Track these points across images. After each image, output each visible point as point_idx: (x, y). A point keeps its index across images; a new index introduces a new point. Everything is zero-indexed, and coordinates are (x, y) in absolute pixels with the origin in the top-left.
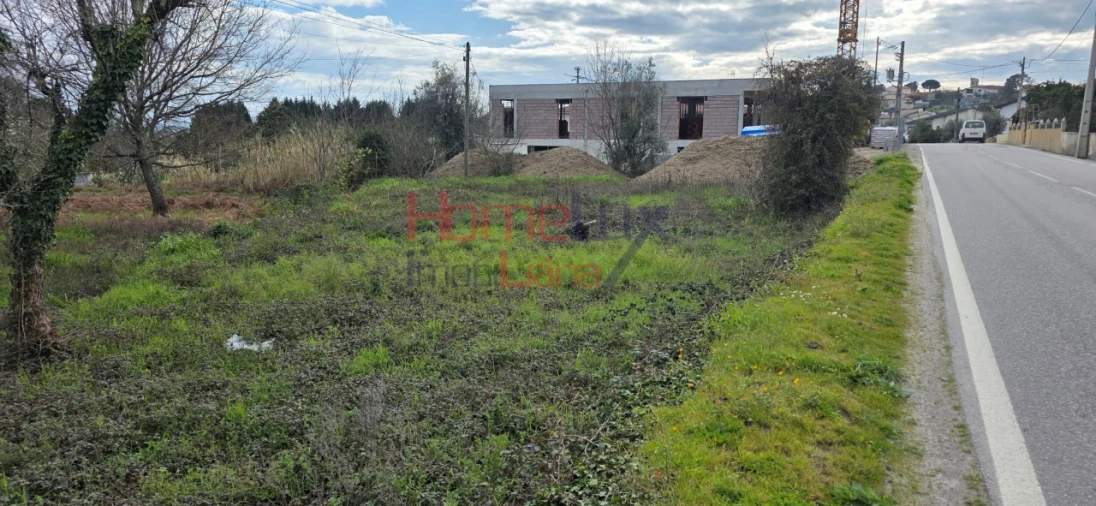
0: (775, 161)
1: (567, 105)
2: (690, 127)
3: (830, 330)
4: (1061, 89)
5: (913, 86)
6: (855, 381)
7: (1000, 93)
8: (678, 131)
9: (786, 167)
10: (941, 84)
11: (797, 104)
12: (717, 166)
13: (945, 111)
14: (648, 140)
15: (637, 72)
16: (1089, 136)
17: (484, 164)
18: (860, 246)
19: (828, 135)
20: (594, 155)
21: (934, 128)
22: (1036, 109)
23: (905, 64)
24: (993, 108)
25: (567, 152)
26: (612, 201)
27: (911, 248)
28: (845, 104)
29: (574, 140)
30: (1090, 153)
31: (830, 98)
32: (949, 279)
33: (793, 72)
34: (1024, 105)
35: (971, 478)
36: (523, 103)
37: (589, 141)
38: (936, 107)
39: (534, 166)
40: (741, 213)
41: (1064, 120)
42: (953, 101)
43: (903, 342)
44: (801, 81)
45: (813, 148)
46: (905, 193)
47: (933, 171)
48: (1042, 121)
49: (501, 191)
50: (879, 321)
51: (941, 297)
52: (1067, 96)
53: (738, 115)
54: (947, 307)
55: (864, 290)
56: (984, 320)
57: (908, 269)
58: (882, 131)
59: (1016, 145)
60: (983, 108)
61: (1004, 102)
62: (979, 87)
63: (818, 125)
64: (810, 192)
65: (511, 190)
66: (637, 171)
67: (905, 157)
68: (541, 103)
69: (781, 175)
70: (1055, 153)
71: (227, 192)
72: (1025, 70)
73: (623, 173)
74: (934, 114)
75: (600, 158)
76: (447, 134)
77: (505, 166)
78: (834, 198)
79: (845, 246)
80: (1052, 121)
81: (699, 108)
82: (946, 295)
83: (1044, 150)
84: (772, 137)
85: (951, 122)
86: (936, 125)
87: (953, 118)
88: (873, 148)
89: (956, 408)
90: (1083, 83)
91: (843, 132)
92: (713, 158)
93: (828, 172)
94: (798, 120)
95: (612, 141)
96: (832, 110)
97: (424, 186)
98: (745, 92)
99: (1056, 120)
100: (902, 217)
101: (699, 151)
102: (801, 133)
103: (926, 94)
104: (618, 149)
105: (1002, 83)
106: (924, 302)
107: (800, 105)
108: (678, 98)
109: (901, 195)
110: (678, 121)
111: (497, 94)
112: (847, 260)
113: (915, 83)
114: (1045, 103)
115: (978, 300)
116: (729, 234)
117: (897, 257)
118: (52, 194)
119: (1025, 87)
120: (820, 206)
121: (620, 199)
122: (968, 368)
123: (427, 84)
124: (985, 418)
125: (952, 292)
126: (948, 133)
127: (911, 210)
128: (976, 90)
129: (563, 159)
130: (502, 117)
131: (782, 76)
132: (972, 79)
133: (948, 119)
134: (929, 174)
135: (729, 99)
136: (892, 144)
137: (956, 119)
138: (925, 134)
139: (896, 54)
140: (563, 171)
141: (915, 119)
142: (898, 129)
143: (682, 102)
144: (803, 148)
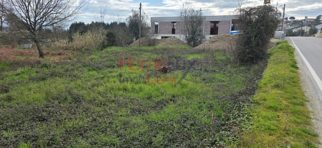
0: (240, 44)
1: (175, 24)
2: (214, 31)
5: (287, 19)
7: (314, 21)
8: (210, 32)
9: (244, 46)
10: (295, 18)
11: (249, 23)
12: (221, 44)
13: (297, 26)
14: (199, 35)
15: (196, 13)
17: (146, 42)
19: (261, 35)
20: (182, 40)
21: (294, 32)
23: (285, 11)
24: (313, 26)
28: (268, 23)
29: (177, 35)
31: (262, 21)
33: (248, 11)
36: (161, 23)
37: (181, 35)
38: (293, 25)
39: (162, 43)
40: (227, 62)
42: (300, 23)
44: (251, 14)
45: (255, 39)
46: (292, 58)
47: (299, 48)
53: (230, 27)
58: (278, 33)
60: (309, 26)
61: (316, 24)
62: (308, 19)
63: (257, 31)
64: (253, 56)
66: (195, 45)
67: (286, 42)
68: (167, 23)
69: (242, 49)
71: (68, 50)
73: (191, 46)
74: (293, 27)
75: (184, 41)
76: (136, 32)
77: (153, 43)
78: (262, 58)
81: (217, 25)
84: (240, 35)
86: (294, 31)
87: (300, 28)
88: (275, 38)
91: (267, 34)
92: (220, 41)
93: (260, 48)
94: (250, 29)
95: (188, 35)
96: (263, 26)
98: (232, 20)
101: (215, 39)
102: (251, 34)
103: (291, 21)
104: (189, 38)
105: (315, 18)
107: (251, 23)
108: (210, 21)
110: (210, 29)
111: (153, 20)
116: (222, 71)
120: (257, 61)
126: (298, 33)
128: (306, 20)
129: (171, 41)
130: (154, 27)
131: (244, 13)
132: (305, 17)
133: (298, 29)
134: (297, 49)
135: (227, 22)
136: (281, 37)
137: (301, 29)
138: (290, 34)
139: (283, 8)
140: (171, 45)
141: (287, 29)
142: (283, 32)
143: (211, 23)
144: (251, 39)
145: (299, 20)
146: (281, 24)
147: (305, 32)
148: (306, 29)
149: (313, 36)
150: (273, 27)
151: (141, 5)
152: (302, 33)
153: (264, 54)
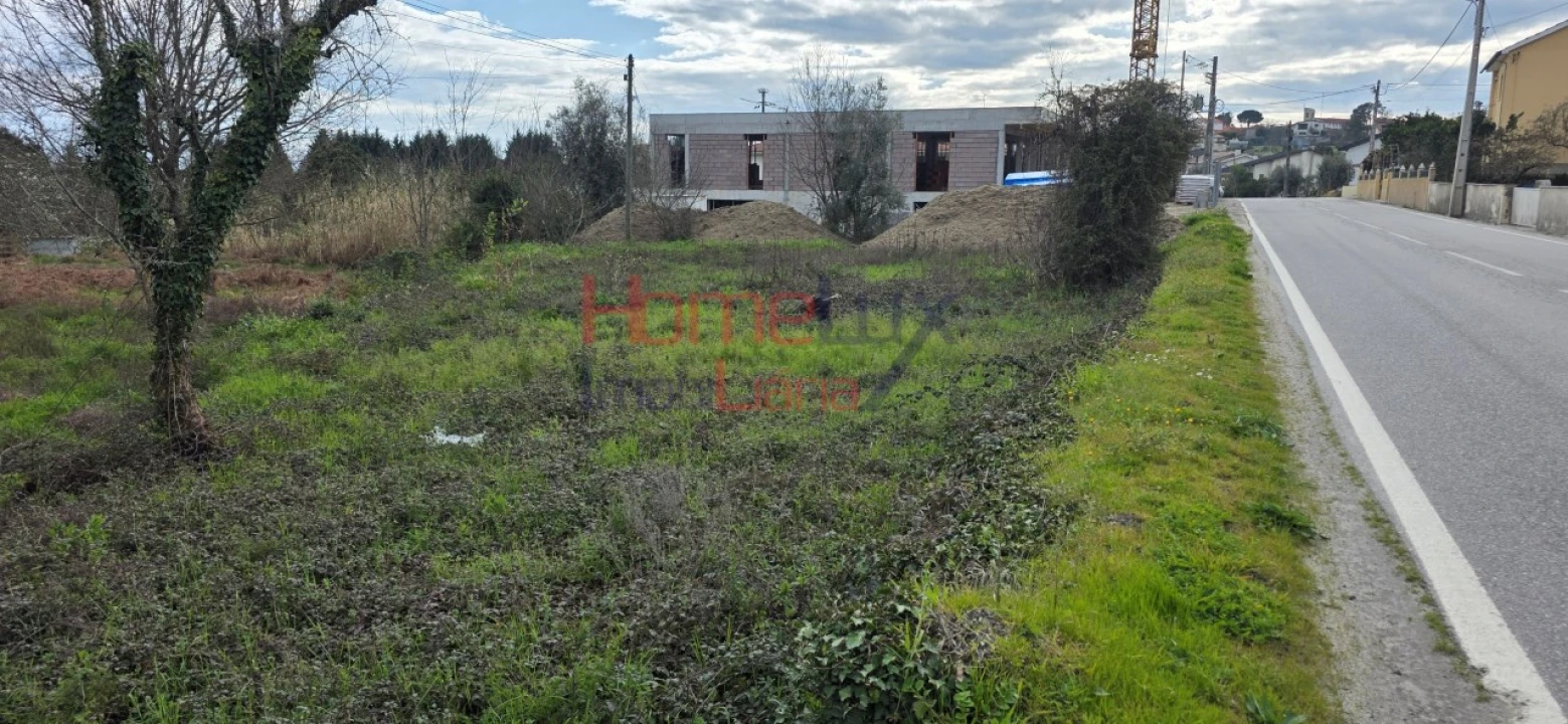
0: (1065, 218)
1: (758, 142)
2: (932, 173)
3: (1198, 390)
4: (1428, 124)
5: (1226, 119)
6: (1236, 432)
7: (1344, 129)
8: (914, 179)
9: (1080, 225)
10: (1264, 116)
11: (1092, 142)
12: (975, 226)
13: (1271, 153)
14: (878, 191)
15: (862, 96)
16: (1465, 186)
17: (651, 223)
18: (1202, 314)
19: (1135, 185)
20: (804, 212)
21: (1256, 177)
22: (1396, 151)
23: (1218, 87)
24: (1335, 150)
25: (766, 208)
26: (845, 272)
27: (1259, 317)
28: (1156, 143)
29: (771, 192)
30: (1467, 210)
32: (1311, 347)
34: (1378, 145)
35: (1366, 502)
36: (697, 139)
37: (791, 193)
38: (1257, 148)
39: (720, 227)
41: (1432, 165)
42: (1283, 139)
43: (1276, 404)
44: (1097, 112)
45: (1115, 201)
46: (1237, 257)
47: (1266, 232)
48: (1403, 168)
49: (683, 261)
50: (1246, 384)
51: (1307, 365)
52: (1437, 133)
53: (996, 158)
54: (1315, 374)
55: (1220, 356)
56: (1359, 385)
57: (1262, 338)
58: (1192, 181)
59: (1369, 200)
60: (1320, 150)
61: (1350, 142)
62: (1316, 120)
63: (1121, 171)
64: (1112, 258)
65: (697, 259)
66: (862, 234)
67: (1224, 215)
68: (724, 140)
69: (1073, 236)
70: (1420, 210)
71: (287, 263)
72: (1381, 98)
73: (843, 236)
74: (1255, 158)
75: (811, 216)
76: (596, 182)
77: (679, 226)
78: (1142, 265)
79: (1183, 314)
80: (1416, 168)
81: (943, 149)
82: (1312, 363)
83: (1405, 207)
84: (1060, 185)
85: (1279, 168)
86: (1258, 172)
87: (1282, 163)
88: (1181, 203)
89: (1342, 455)
90: (1457, 115)
92: (969, 216)
93: (1134, 233)
94: (1095, 163)
95: (828, 193)
96: (1138, 153)
97: (576, 254)
98: (1007, 126)
99: (1422, 166)
100: (1241, 285)
101: (948, 206)
102: (1099, 181)
103: (1244, 130)
104: (837, 203)
105: (1347, 115)
106: (1287, 369)
108: (915, 134)
109: (1234, 260)
110: (914, 165)
111: (658, 125)
112: (1191, 329)
113: (1228, 114)
114: (1407, 143)
115: (1348, 366)
116: (1010, 312)
117: (1246, 326)
118: (202, 251)
119: (1377, 121)
121: (854, 270)
122: (1349, 425)
123: (566, 112)
124: (1373, 462)
125: (1318, 359)
126: (1275, 184)
127: (1250, 277)
128: (1311, 124)
129: (762, 218)
130: (669, 159)
131: (1073, 105)
132: (1306, 109)
133: (1275, 165)
134: (1260, 236)
135: (985, 135)
136: (1206, 198)
137: (1288, 164)
138: (1244, 186)
139: (1207, 75)
140: (762, 234)
141: (1230, 164)
142: (1211, 178)
143: (919, 140)
144: (1103, 201)
145: (1279, 124)
146: (1203, 146)
147: (1304, 180)
148: (1308, 164)
149: (1332, 196)
150: (1174, 156)
151: (631, 65)
152: (1290, 185)
153: (1147, 251)
